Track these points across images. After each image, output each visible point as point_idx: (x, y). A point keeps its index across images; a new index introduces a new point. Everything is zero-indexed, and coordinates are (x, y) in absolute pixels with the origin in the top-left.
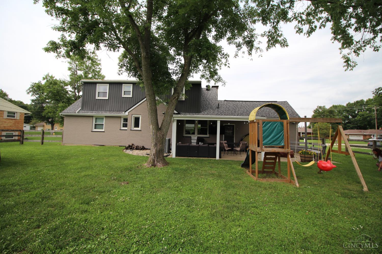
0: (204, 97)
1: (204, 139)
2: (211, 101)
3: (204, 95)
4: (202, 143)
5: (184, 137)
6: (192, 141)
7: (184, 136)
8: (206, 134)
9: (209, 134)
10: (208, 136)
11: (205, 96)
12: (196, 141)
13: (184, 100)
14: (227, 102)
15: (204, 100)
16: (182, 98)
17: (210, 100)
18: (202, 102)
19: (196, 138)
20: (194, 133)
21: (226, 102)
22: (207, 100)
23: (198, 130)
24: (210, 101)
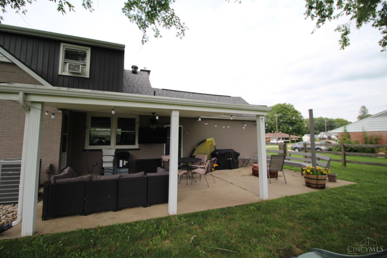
0: (128, 82)
1: (128, 153)
2: (142, 88)
3: (127, 78)
4: (125, 162)
5: (87, 150)
6: (105, 159)
7: (86, 148)
8: (134, 143)
9: (139, 143)
10: (136, 146)
11: (131, 80)
12: (113, 158)
13: (88, 76)
14: (167, 91)
15: (129, 86)
16: (83, 72)
17: (139, 86)
18: (126, 88)
19: (113, 152)
20: (108, 143)
21: (165, 91)
22: (134, 86)
23: (117, 136)
24: (139, 88)
